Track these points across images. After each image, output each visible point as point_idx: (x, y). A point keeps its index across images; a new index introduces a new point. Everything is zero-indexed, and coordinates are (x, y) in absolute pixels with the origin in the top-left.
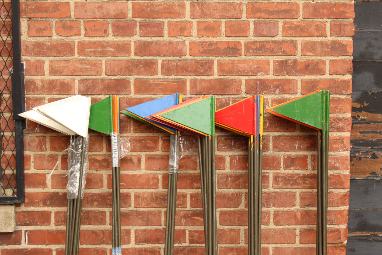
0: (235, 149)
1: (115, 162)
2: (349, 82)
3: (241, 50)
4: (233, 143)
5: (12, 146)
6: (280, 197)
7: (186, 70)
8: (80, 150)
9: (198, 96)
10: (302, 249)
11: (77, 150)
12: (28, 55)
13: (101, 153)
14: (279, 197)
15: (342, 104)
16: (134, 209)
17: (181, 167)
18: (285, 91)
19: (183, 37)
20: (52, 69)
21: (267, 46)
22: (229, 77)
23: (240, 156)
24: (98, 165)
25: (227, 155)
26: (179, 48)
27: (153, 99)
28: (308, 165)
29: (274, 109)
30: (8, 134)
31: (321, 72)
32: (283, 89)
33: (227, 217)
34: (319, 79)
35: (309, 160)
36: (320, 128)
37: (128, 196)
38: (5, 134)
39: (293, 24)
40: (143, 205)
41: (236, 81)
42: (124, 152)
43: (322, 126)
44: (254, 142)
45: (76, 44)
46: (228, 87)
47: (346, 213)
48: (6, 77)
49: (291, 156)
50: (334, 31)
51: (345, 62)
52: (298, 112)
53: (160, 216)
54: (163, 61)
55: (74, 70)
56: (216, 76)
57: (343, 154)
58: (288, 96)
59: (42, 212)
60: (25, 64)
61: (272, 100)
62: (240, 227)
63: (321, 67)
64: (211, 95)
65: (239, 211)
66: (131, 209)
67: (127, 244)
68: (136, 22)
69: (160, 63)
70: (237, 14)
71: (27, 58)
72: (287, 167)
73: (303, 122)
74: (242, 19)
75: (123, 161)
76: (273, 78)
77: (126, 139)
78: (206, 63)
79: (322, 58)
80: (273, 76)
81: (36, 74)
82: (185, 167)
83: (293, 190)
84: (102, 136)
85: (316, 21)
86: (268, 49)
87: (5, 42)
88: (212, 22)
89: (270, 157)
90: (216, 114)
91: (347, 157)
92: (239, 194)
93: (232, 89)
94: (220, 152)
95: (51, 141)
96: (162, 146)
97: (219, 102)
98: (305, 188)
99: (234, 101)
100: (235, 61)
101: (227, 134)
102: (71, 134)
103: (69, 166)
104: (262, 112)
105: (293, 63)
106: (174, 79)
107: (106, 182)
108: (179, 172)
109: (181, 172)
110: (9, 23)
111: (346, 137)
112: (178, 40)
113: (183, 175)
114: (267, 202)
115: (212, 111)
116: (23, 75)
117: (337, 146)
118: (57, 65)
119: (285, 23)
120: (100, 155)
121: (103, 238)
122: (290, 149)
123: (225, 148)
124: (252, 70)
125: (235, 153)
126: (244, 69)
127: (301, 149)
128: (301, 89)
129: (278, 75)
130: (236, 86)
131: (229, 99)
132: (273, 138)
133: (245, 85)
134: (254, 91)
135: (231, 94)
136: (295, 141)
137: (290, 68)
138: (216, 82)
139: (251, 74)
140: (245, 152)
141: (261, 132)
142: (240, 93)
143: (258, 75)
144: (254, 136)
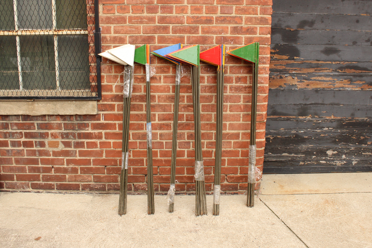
0: (210, 73)
1: (148, 79)
2: (269, 38)
3: (213, 21)
4: (209, 69)
5: (95, 71)
7: (185, 31)
8: (130, 73)
9: (191, 45)
10: (243, 124)
11: (128, 72)
12: (103, 23)
13: (140, 74)
14: (232, 98)
15: (265, 50)
16: (158, 103)
17: (182, 82)
18: (236, 43)
19: (183, 14)
20: (115, 30)
21: (227, 19)
22: (207, 35)
23: (213, 76)
24: (139, 81)
25: (206, 75)
26: (181, 19)
27: (167, 46)
28: (247, 81)
29: (230, 52)
30: (93, 64)
31: (255, 33)
32: (235, 41)
33: (206, 108)
34: (254, 36)
35: (248, 79)
36: (254, 62)
37: (154, 97)
38: (92, 64)
39: (240, 8)
40: (162, 101)
41: (211, 37)
42: (152, 73)
43: (255, 61)
44: (220, 69)
45: (127, 17)
47: (266, 106)
48: (92, 35)
49: (239, 77)
50: (262, 12)
51: (267, 28)
52: (242, 54)
53: (171, 107)
54: (173, 26)
55: (126, 31)
56: (200, 34)
57: (265, 76)
58: (237, 45)
59: (111, 105)
60: (101, 28)
61: (229, 47)
62: (212, 113)
63: (255, 31)
64: (197, 45)
65: (211, 104)
66: (156, 103)
67: (154, 121)
68: (159, 6)
69: (171, 27)
70: (212, 2)
71: (102, 25)
72: (236, 82)
73: (245, 59)
74: (214, 5)
75: (152, 78)
77: (153, 67)
78: (195, 28)
79: (255, 26)
80: (230, 34)
81: (107, 33)
82: (184, 82)
83: (240, 94)
84: (141, 66)
85: (252, 7)
86: (228, 21)
87: (91, 17)
88: (199, 6)
89: (228, 77)
90: (200, 54)
91: (267, 77)
92: (211, 96)
93: (209, 42)
94: (202, 74)
95: (115, 68)
96: (172, 71)
97: (202, 48)
98: (246, 93)
99: (209, 48)
100: (210, 26)
101: (206, 65)
102: (125, 64)
103: (124, 81)
104: (224, 53)
105: (240, 28)
106: (179, 36)
107: (143, 89)
108: (181, 84)
109: (182, 84)
110: (93, 7)
111: (267, 67)
112: (180, 15)
113: (183, 86)
114: (226, 100)
115: (198, 53)
116: (100, 34)
117: (262, 72)
118: (117, 28)
119: (236, 7)
120: (140, 75)
121: (142, 118)
122: (238, 73)
123: (205, 72)
124: (219, 31)
125: (210, 75)
126: (215, 31)
127: (244, 73)
128: (244, 42)
129: (233, 34)
130: (211, 39)
131: (207, 47)
132: (230, 67)
133: (215, 39)
134: (220, 42)
135: (208, 44)
136: (241, 69)
137: (239, 30)
138: (200, 37)
139: (219, 34)
140: (215, 74)
141: (223, 64)
142: (213, 43)
143: (222, 34)
144: (220, 66)
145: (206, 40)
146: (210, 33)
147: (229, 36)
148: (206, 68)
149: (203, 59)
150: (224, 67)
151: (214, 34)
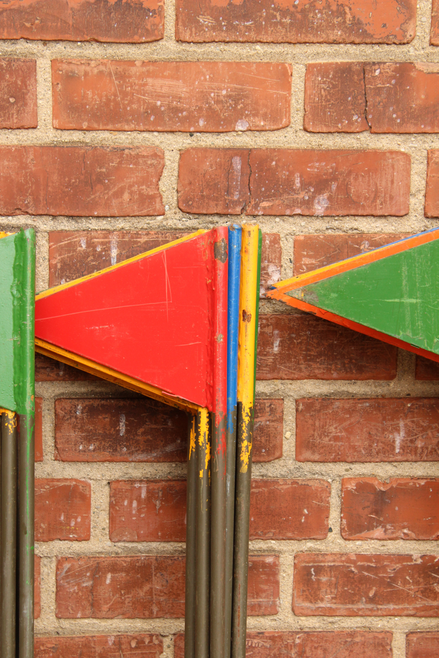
0: (131, 453)
3: (159, 12)
4: (122, 428)
6: (325, 650)
14: (320, 652)
18: (356, 204)
22: (104, 137)
23: (155, 481)
25: (99, 476)
29: (308, 290)
41: (138, 156)
44: (211, 439)
46: (100, 181)
49: (376, 483)
52: (412, 305)
56: (46, 133)
58: (366, 225)
61: (295, 242)
64: (23, 220)
72: (354, 528)
73: (436, 351)
76: (304, 146)
80: (303, 133)
83: (380, 624)
86: (284, 13)
89: (284, 487)
92: (147, 641)
93: (119, 194)
94: (66, 465)
97: (60, 250)
98: (431, 613)
99: (127, 249)
100: (132, 63)
101: (98, 390)
104: (249, 303)
105: (393, 77)
115: (21, 299)
122: (370, 454)
123: (89, 450)
124: (210, 108)
125: (130, 471)
126: (172, 102)
127: (419, 451)
128: (425, 196)
129: (325, 130)
130: (137, 176)
131: (106, 238)
132: (297, 405)
133: (176, 173)
134: (215, 202)
135: (117, 215)
136: (392, 420)
137: (378, 99)
138: (45, 158)
139: (205, 126)
140: (174, 465)
141: (244, 396)
142: (154, 210)
143: (236, 129)
144: (211, 416)
145: (100, 179)
146: (130, 118)
147: (298, 149)
148: (100, 417)
149: (66, 350)
150: (247, 422)
151: (163, 132)
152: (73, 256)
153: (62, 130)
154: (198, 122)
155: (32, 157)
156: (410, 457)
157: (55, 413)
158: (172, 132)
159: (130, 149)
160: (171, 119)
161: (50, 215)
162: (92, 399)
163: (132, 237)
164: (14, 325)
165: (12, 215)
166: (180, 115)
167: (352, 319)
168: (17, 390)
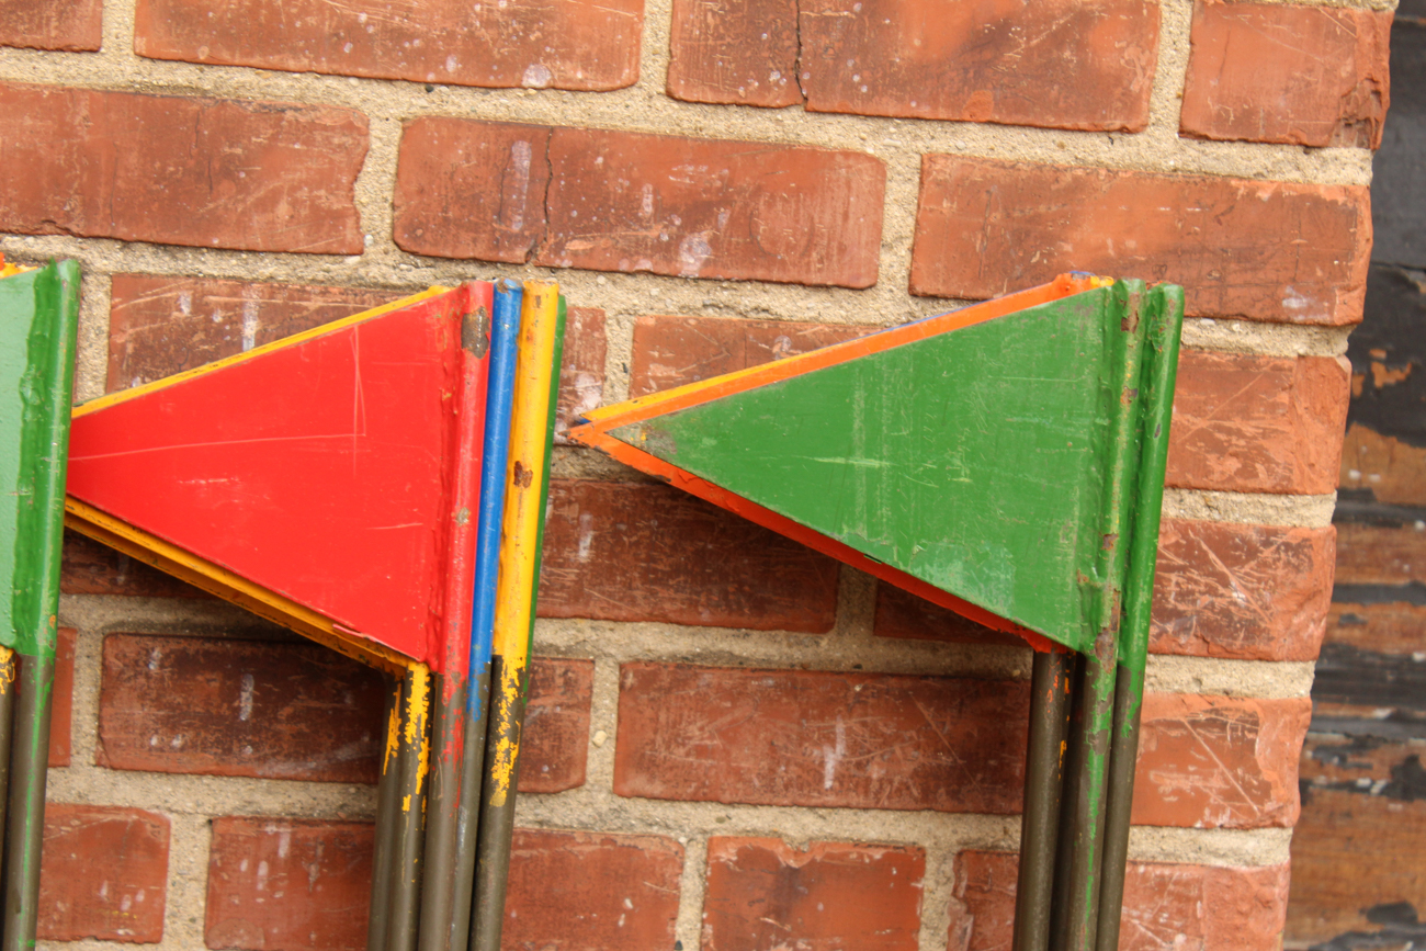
0: (263, 760)
2: (1352, 216)
4: (246, 704)
15: (1273, 407)
18: (769, 258)
22: (242, 82)
23: (311, 823)
25: (189, 806)
28: (924, 934)
31: (1110, 105)
32: (751, 231)
34: (1083, 164)
35: (936, 892)
36: (1067, 633)
41: (313, 126)
43: (1091, 615)
44: (432, 731)
46: (228, 174)
49: (779, 850)
51: (1332, 35)
52: (870, 471)
56: (118, 63)
57: (1235, 852)
58: (787, 304)
61: (637, 328)
63: (1108, 62)
64: (44, 244)
72: (729, 941)
73: (916, 572)
76: (665, 129)
80: (665, 101)
89: (583, 849)
90: (84, 432)
91: (1268, 877)
93: (268, 203)
94: (120, 777)
97: (134, 315)
99: (278, 319)
101: (200, 619)
104: (530, 447)
111: (1277, 709)
115: (42, 410)
117: (1187, 782)
122: (770, 787)
123: (172, 748)
124: (471, 35)
125: (258, 797)
126: (392, 18)
127: (874, 786)
128: (912, 251)
129: (710, 98)
130: (308, 169)
131: (235, 294)
132: (623, 676)
133: (392, 168)
134: (472, 235)
135: (261, 247)
136: (821, 717)
137: (824, 41)
138: (113, 117)
139: (458, 73)
140: (352, 790)
141: (508, 644)
142: (342, 243)
143: (524, 84)
144: (435, 682)
145: (228, 170)
146: (301, 44)
147: (652, 135)
148: (200, 678)
149: (134, 528)
150: (511, 699)
151: (369, 78)
152: (161, 328)
153: (152, 59)
154: (444, 63)
155: (85, 112)
156: (854, 799)
157: (103, 664)
158: (389, 80)
159: (296, 109)
160: (387, 52)
161: (116, 239)
162: (185, 637)
163: (291, 298)
164: (23, 463)
165: (34, 233)
166: (407, 45)
167: (744, 494)
168: (19, 603)
